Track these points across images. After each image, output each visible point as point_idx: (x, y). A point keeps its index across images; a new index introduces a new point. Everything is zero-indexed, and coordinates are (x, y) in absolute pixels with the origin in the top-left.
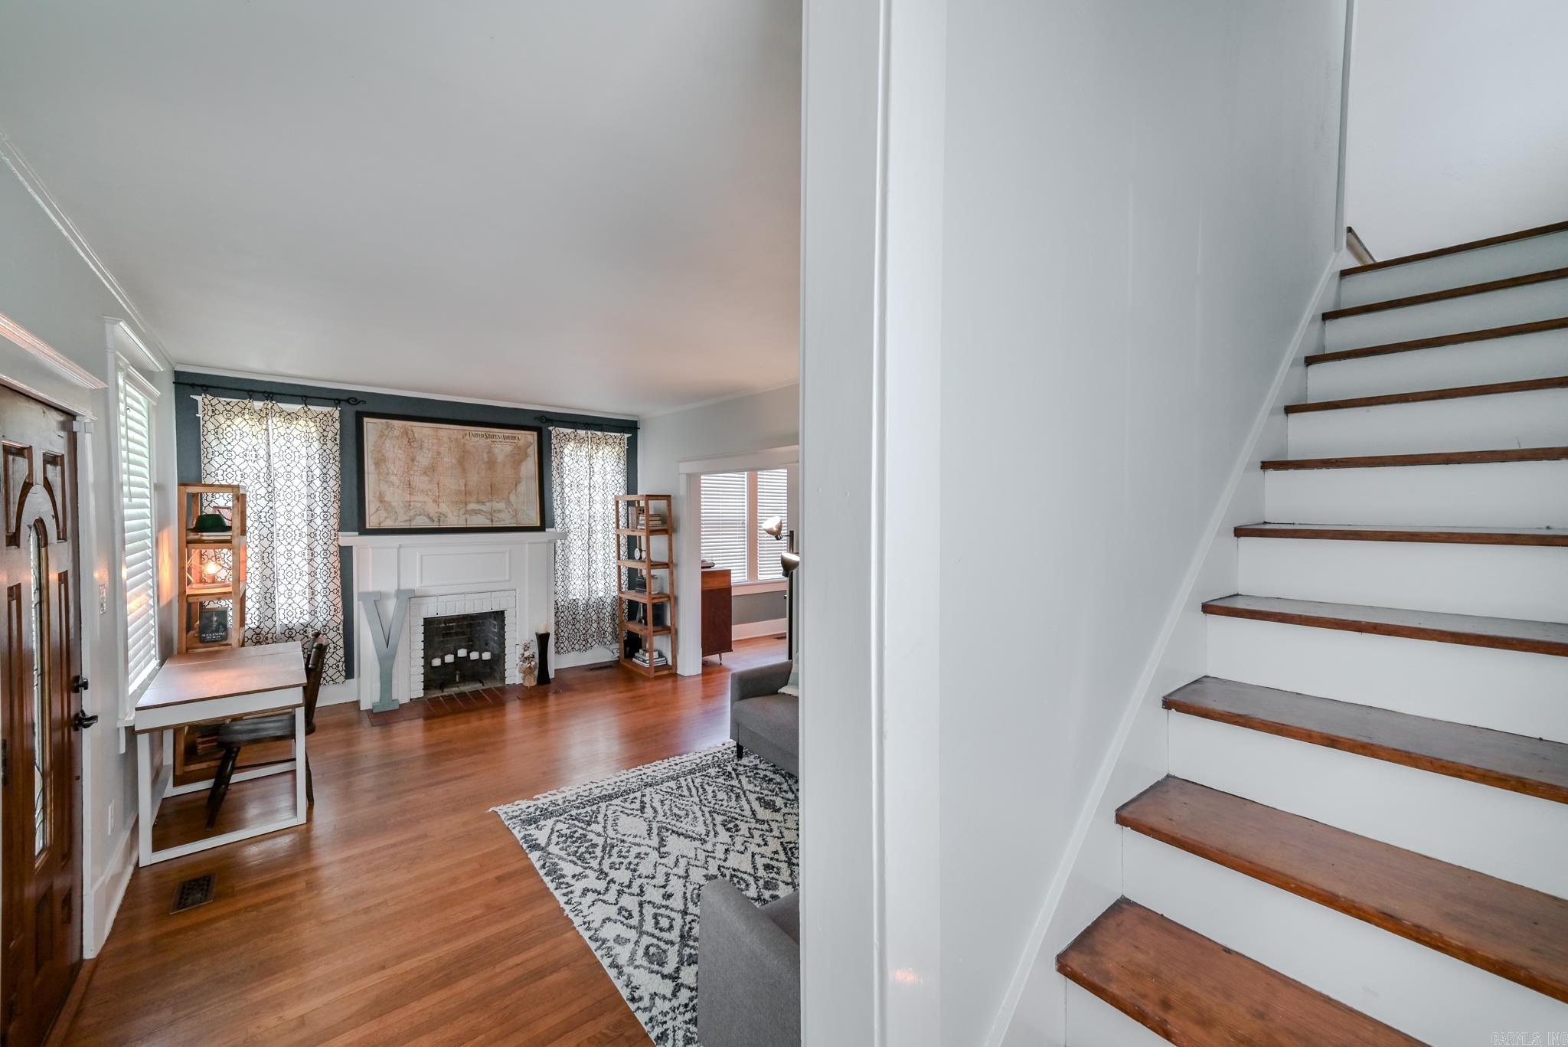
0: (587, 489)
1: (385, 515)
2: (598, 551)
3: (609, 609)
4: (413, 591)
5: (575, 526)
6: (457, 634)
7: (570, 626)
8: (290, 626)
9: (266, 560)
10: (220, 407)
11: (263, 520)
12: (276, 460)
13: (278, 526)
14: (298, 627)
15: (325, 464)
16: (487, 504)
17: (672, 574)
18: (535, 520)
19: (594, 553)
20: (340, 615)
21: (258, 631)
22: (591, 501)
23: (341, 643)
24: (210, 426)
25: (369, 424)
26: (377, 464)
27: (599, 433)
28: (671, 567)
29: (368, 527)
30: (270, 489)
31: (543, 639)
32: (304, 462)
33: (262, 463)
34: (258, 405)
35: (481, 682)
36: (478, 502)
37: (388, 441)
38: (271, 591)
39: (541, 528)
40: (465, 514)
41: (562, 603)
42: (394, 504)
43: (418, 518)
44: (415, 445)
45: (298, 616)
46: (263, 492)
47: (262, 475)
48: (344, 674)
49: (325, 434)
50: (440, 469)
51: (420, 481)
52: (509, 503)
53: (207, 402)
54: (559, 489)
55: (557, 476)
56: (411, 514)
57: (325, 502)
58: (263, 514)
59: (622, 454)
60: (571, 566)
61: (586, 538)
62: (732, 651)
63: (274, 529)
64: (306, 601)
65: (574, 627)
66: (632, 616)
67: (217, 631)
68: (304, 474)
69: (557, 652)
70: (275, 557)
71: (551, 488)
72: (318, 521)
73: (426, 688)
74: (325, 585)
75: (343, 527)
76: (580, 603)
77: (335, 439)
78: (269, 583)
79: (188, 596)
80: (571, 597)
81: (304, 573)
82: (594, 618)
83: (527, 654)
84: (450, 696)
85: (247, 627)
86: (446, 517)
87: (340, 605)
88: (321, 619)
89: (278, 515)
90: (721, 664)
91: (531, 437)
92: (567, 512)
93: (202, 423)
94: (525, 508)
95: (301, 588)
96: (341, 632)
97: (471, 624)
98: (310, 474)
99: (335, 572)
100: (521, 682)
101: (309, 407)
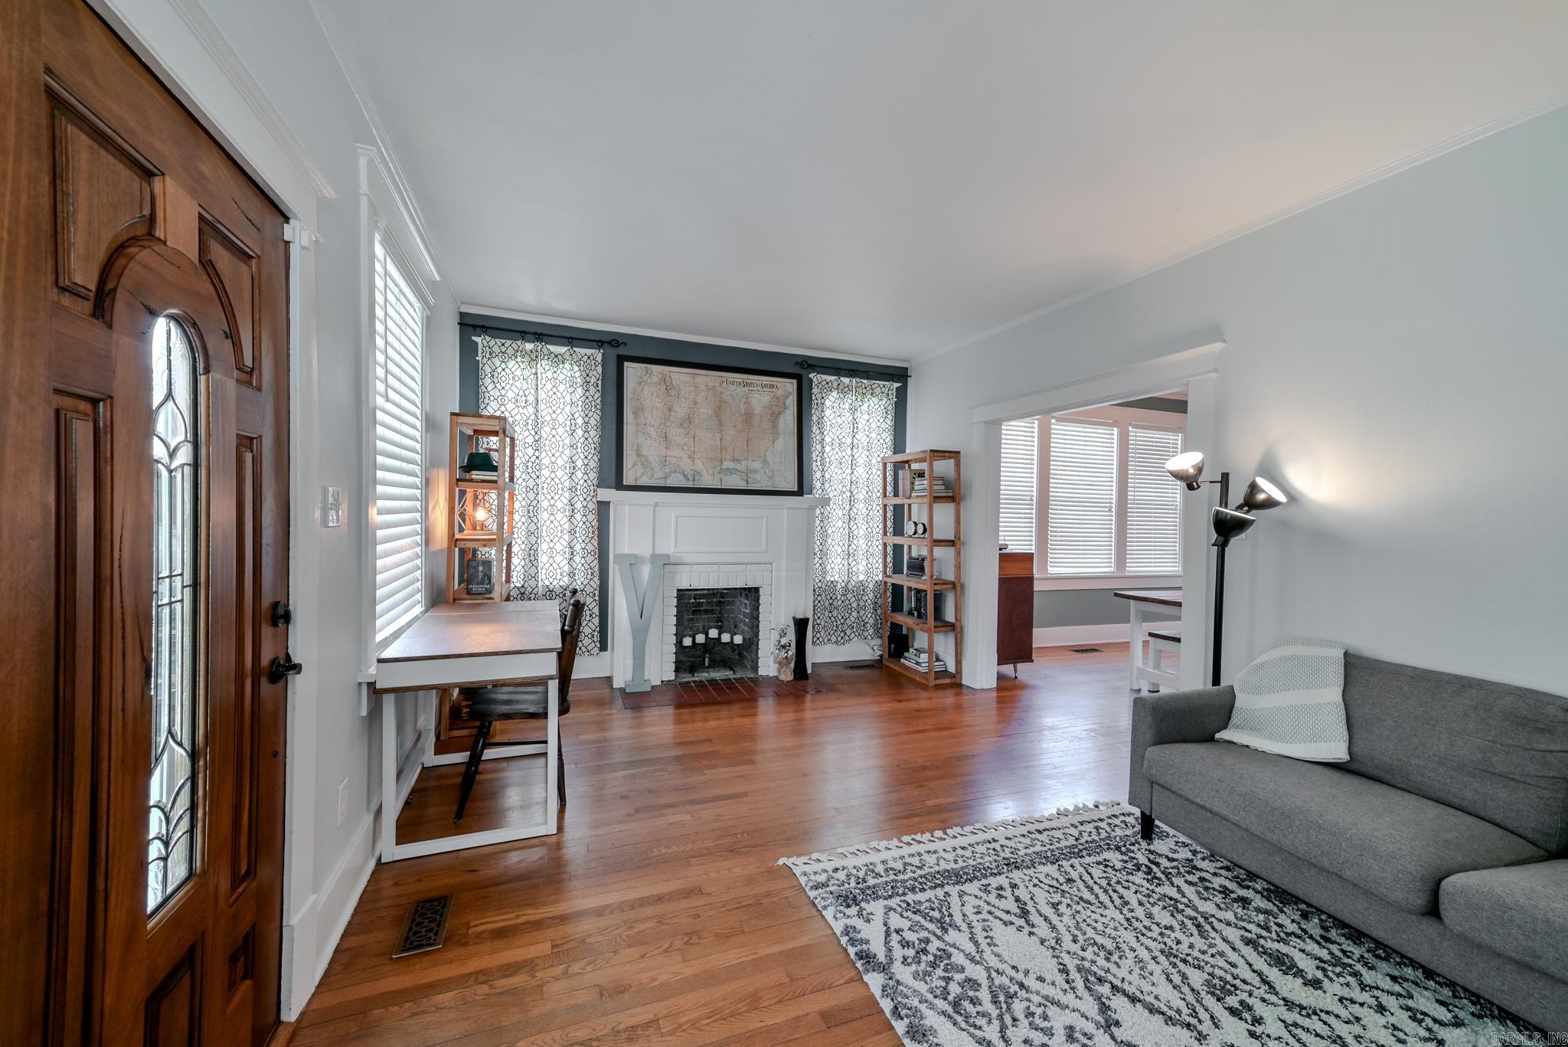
0: (849, 449)
1: (642, 471)
2: (860, 525)
3: (871, 596)
4: (668, 556)
5: (835, 493)
6: (706, 612)
7: (827, 613)
8: (551, 587)
9: (531, 514)
10: (496, 349)
11: (530, 470)
12: (543, 407)
13: (543, 479)
14: (558, 590)
15: (587, 412)
16: (743, 462)
17: (958, 553)
18: (792, 483)
19: (855, 527)
20: (596, 579)
21: (522, 590)
22: (853, 465)
23: (596, 611)
24: (488, 369)
25: (631, 370)
26: (636, 414)
27: (865, 381)
28: (958, 546)
29: (625, 483)
30: (537, 437)
31: (801, 625)
32: (568, 409)
33: (531, 410)
34: (529, 346)
35: (731, 669)
36: (733, 460)
37: (646, 388)
38: (535, 547)
39: (800, 492)
40: (720, 473)
41: (820, 584)
42: (650, 458)
43: (673, 475)
44: (672, 392)
45: (559, 577)
46: (530, 440)
47: (530, 422)
48: (598, 645)
49: (588, 379)
50: (697, 420)
51: (676, 434)
52: (765, 462)
53: (486, 344)
54: (819, 447)
55: (818, 431)
56: (667, 471)
57: (586, 454)
58: (530, 464)
59: (890, 408)
60: (829, 541)
61: (847, 508)
62: (1032, 661)
63: (539, 481)
64: (566, 562)
65: (830, 615)
66: (897, 606)
67: (482, 583)
68: (568, 423)
69: (814, 643)
70: (539, 511)
71: (810, 446)
72: (579, 474)
73: (677, 671)
74: (583, 545)
75: (602, 483)
76: (839, 586)
77: (597, 385)
78: (533, 540)
79: (457, 540)
80: (828, 578)
81: (565, 532)
82: (854, 605)
83: (784, 641)
84: (701, 682)
85: (512, 586)
86: (701, 476)
87: (596, 569)
88: (579, 582)
89: (544, 467)
90: (1016, 677)
91: (789, 386)
92: (827, 476)
93: (481, 366)
94: (782, 469)
95: (562, 548)
96: (597, 598)
97: (720, 602)
98: (573, 422)
99: (593, 532)
100: (776, 674)
101: (575, 349)
